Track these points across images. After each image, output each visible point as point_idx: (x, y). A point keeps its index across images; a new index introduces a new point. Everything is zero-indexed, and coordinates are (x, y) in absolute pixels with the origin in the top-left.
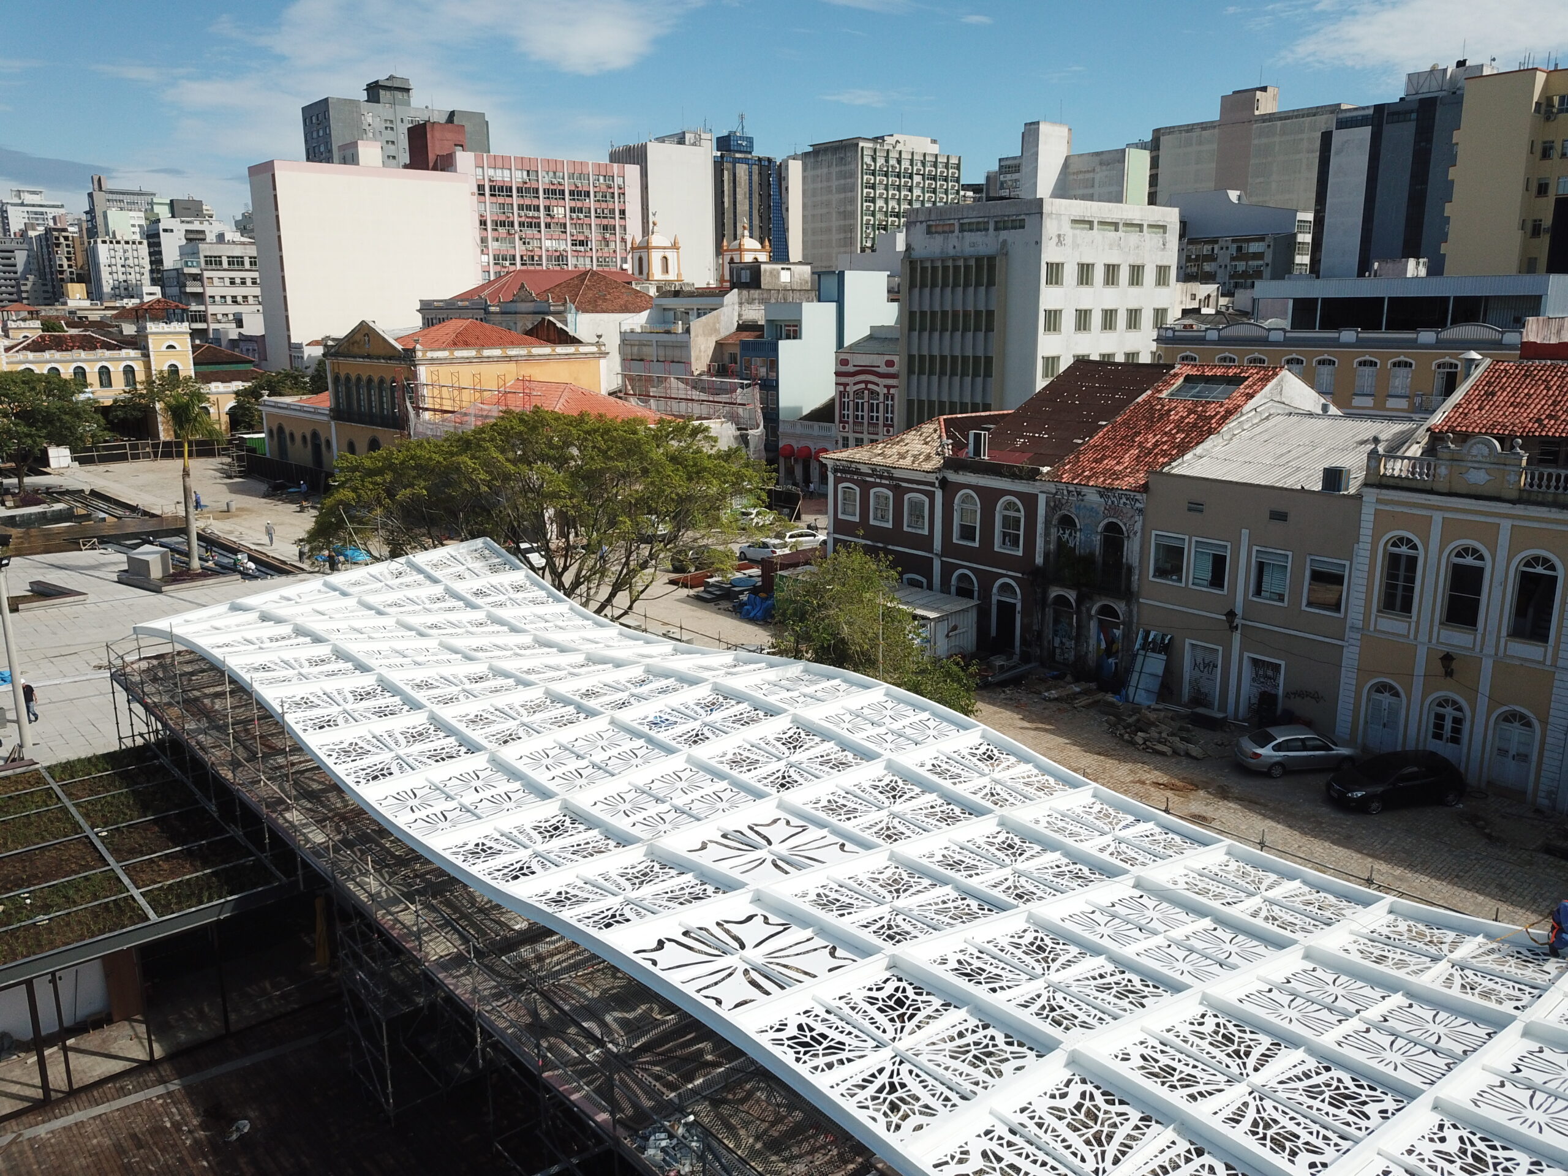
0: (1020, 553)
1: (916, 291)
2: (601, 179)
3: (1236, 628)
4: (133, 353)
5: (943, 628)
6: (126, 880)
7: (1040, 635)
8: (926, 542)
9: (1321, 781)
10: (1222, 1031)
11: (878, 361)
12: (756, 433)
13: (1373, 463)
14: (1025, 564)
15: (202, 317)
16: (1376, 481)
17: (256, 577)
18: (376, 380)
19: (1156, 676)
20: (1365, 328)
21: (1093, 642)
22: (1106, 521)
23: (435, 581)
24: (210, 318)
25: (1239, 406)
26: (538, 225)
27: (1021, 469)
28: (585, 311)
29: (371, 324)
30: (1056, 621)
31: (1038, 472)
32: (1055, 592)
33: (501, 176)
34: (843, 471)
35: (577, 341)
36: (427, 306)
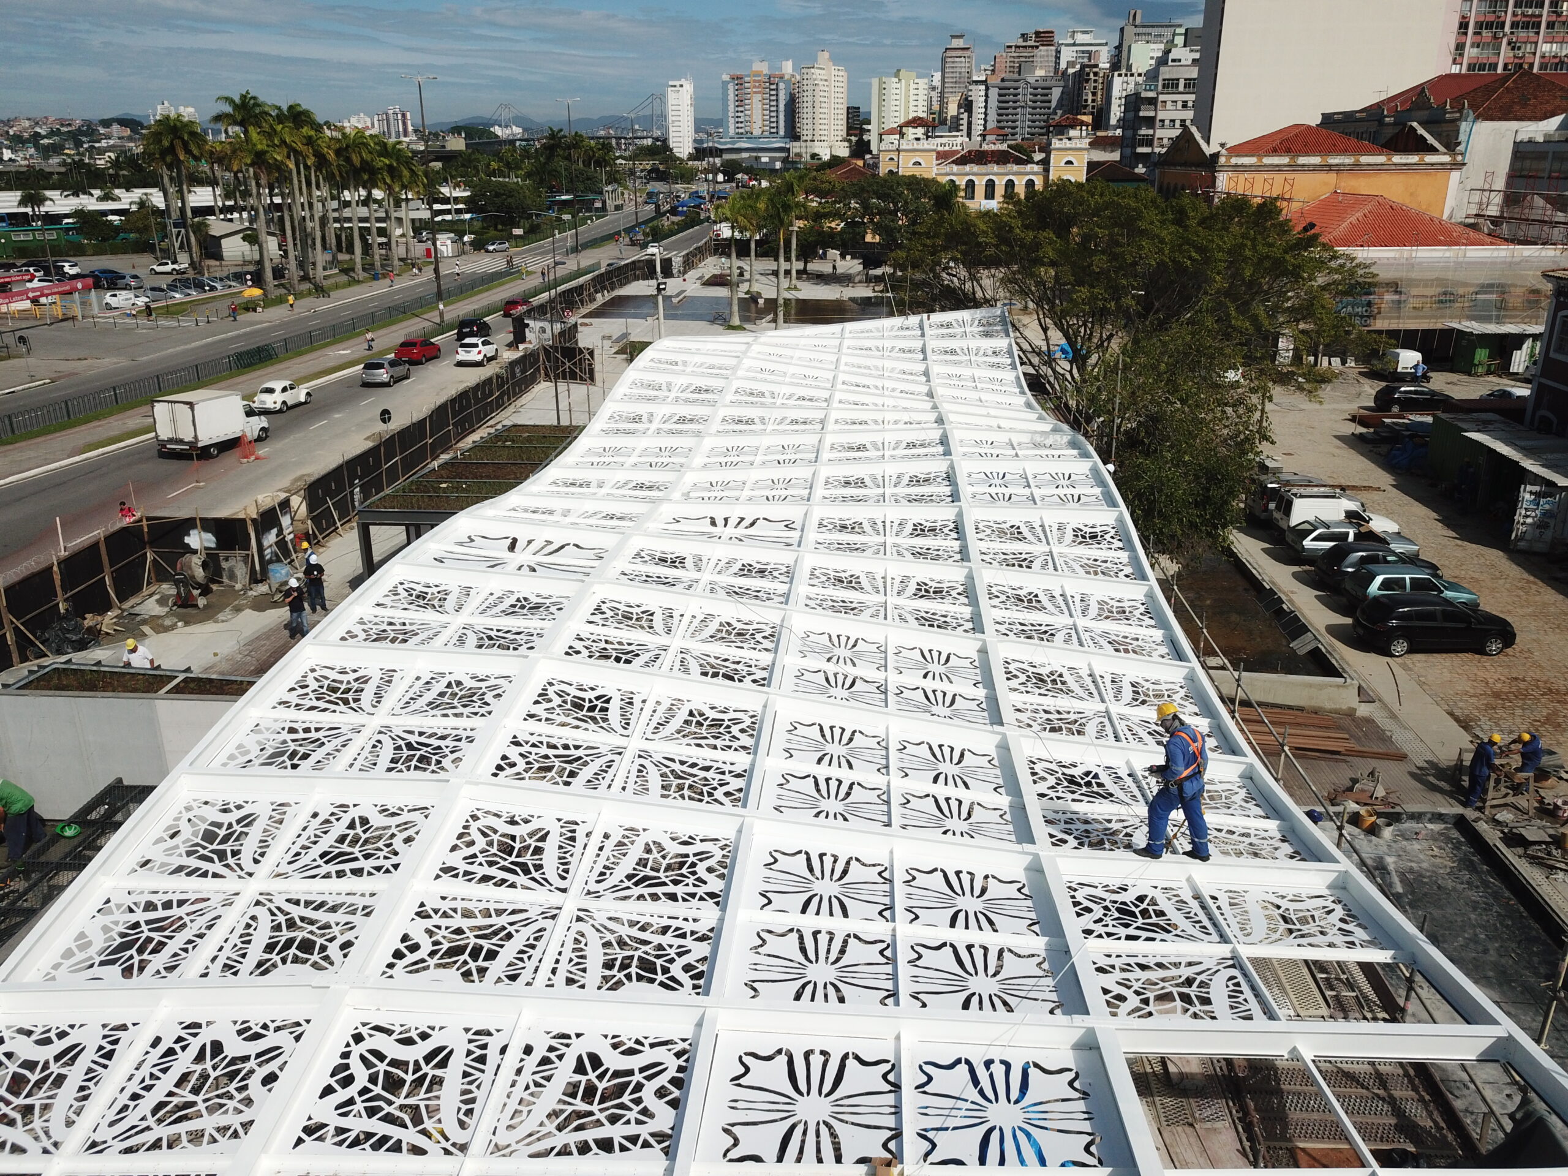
4: (1036, 168)
26: (1538, 25)
28: (1491, 119)
35: (1432, 150)
36: (1328, 120)
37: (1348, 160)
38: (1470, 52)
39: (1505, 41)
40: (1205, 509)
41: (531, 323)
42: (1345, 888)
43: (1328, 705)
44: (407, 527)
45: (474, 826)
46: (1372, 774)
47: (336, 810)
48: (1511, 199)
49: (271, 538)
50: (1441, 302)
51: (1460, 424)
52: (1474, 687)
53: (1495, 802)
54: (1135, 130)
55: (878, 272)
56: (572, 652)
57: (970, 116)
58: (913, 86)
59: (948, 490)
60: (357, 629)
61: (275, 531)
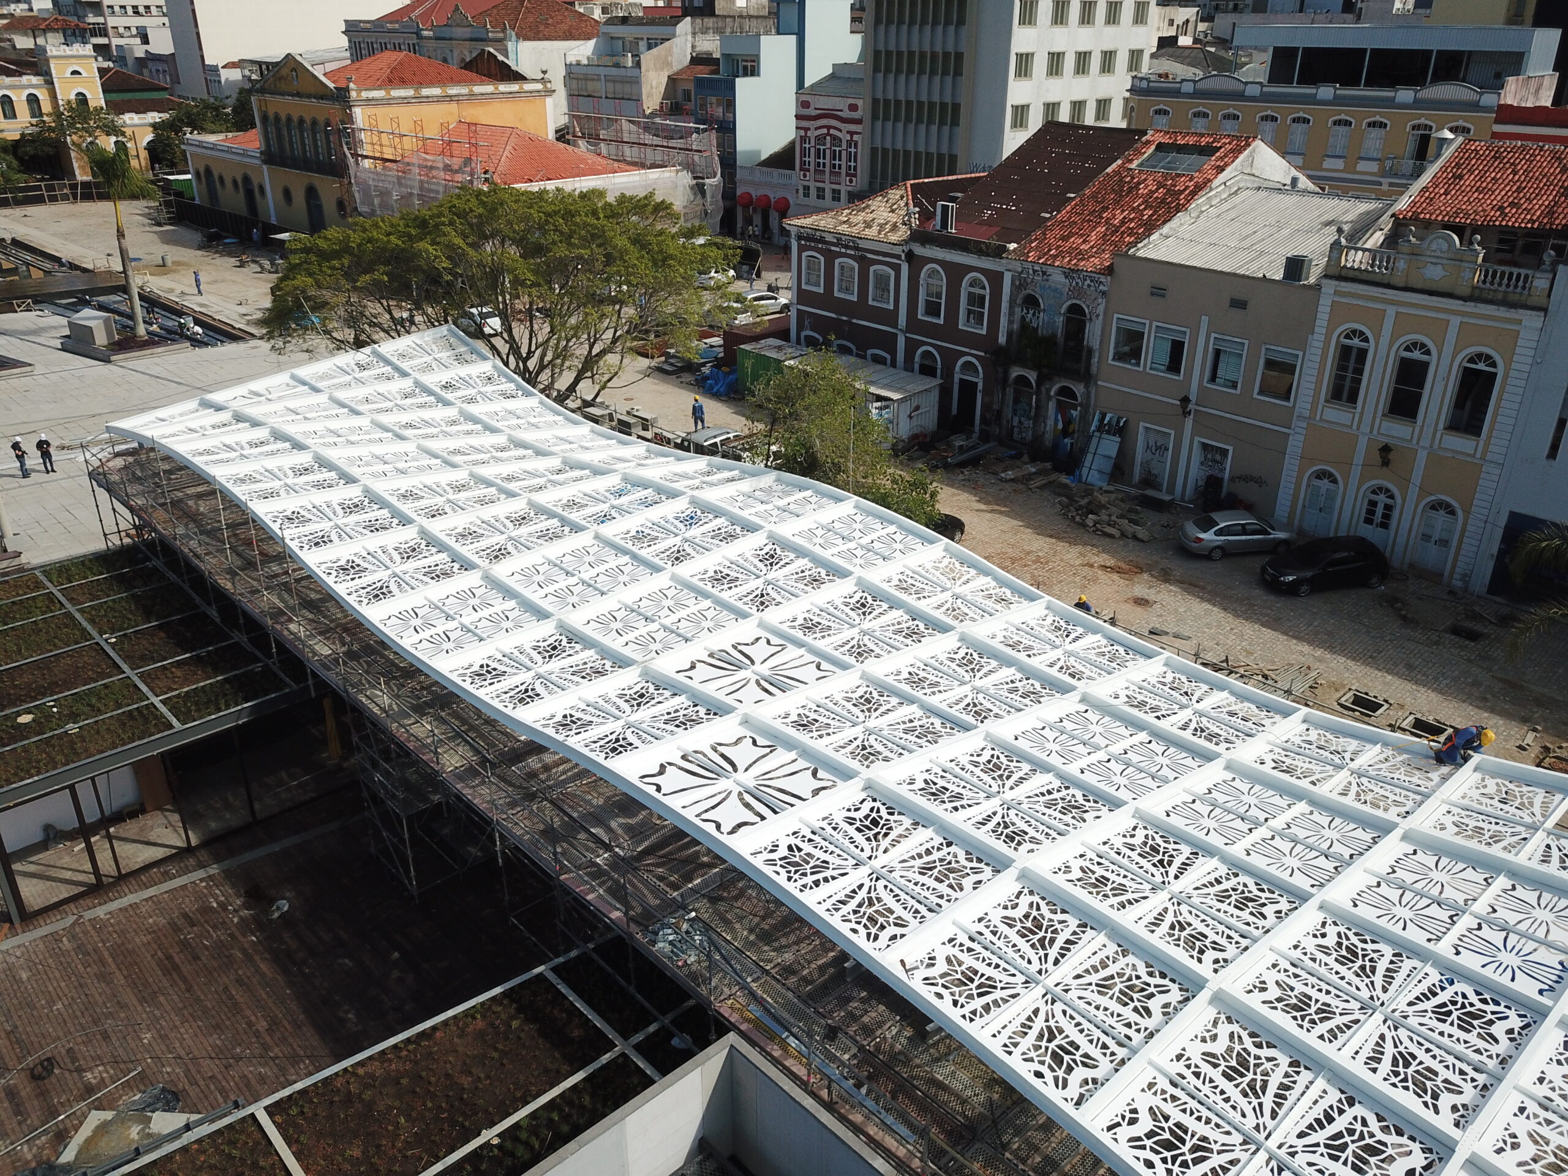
0: (984, 332)
1: (882, 28)
3: (1189, 413)
4: (35, 80)
5: (906, 408)
6: (144, 688)
7: (999, 414)
8: (891, 318)
9: (1257, 563)
10: (1150, 842)
11: (841, 104)
12: (714, 182)
13: (1335, 254)
14: (987, 343)
15: (102, 31)
16: (1337, 274)
17: (206, 344)
18: (308, 121)
19: (1110, 457)
20: (1345, 84)
21: (1050, 422)
22: (1069, 303)
23: (404, 374)
24: (111, 32)
25: (1210, 181)
27: (988, 245)
28: (527, 38)
29: (298, 58)
30: (1016, 401)
31: (1004, 249)
32: (1016, 372)
34: (810, 238)
35: (520, 77)
36: (355, 28)
37: (463, 90)
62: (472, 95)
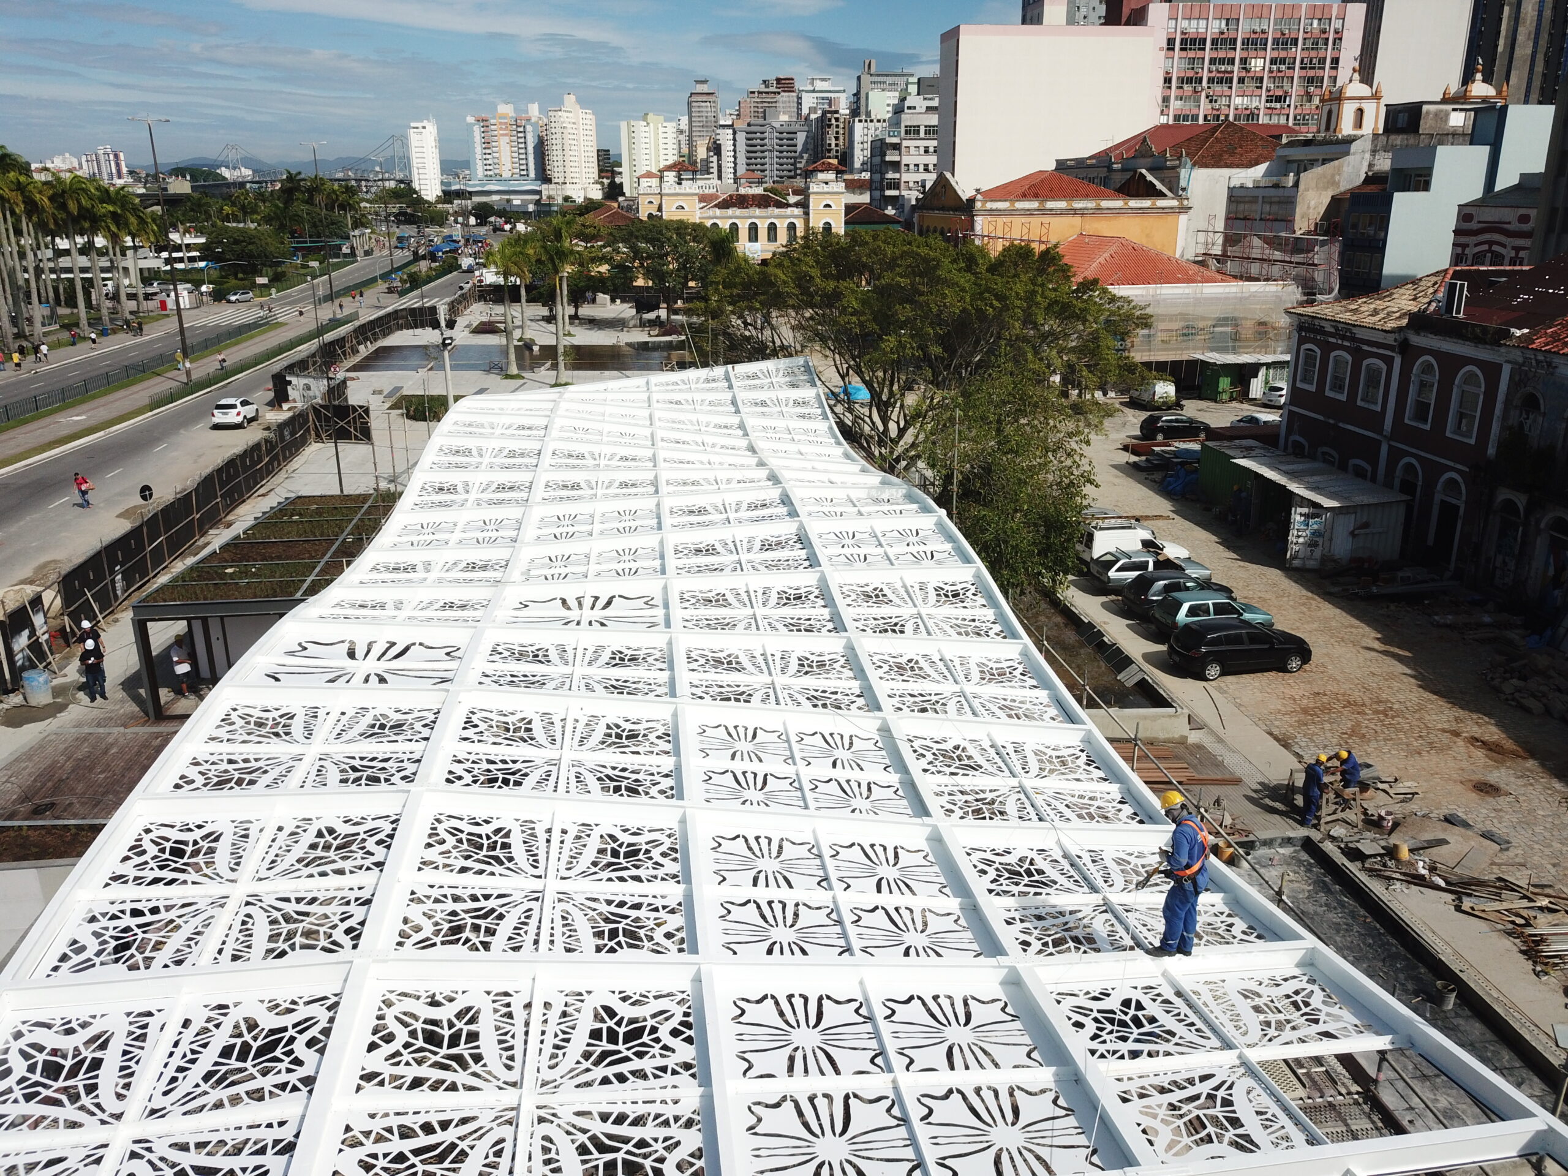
0: (1472, 441)
2: (1315, 23)
4: (797, 211)
7: (1480, 549)
11: (1509, 215)
14: (1475, 455)
15: (896, 185)
21: (1538, 565)
24: (903, 185)
26: (1231, 80)
30: (1500, 533)
32: (1503, 494)
33: (1195, 27)
34: (1308, 329)
35: (1161, 195)
36: (1062, 165)
37: (1091, 204)
38: (1175, 105)
39: (1203, 94)
40: (1046, 556)
41: (294, 380)
42: (1312, 965)
43: (1162, 735)
44: (189, 620)
45: (390, 1014)
46: (1218, 802)
47: (213, 1014)
48: (1230, 240)
49: (22, 641)
50: (1184, 335)
51: (1227, 452)
52: (1284, 705)
53: (1329, 819)
54: (883, 174)
55: (652, 316)
56: (452, 779)
57: (719, 159)
58: (661, 130)
59: (803, 554)
60: (193, 773)
61: (26, 633)
62: (1098, 210)
